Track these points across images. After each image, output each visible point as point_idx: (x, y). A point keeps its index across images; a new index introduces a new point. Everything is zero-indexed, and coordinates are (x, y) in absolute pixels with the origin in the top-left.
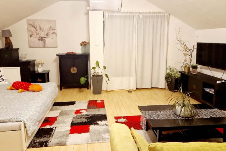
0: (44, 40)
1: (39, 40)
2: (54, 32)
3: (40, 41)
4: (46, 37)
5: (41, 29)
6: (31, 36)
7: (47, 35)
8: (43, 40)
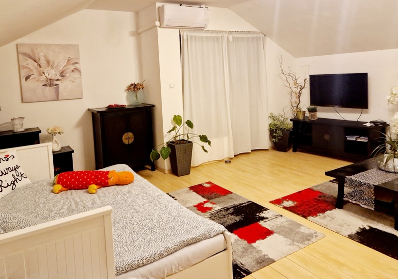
0: (56, 85)
1: (44, 85)
2: (75, 69)
3: (47, 88)
4: (60, 78)
5: (48, 62)
6: (27, 78)
7: (62, 75)
8: (53, 85)
